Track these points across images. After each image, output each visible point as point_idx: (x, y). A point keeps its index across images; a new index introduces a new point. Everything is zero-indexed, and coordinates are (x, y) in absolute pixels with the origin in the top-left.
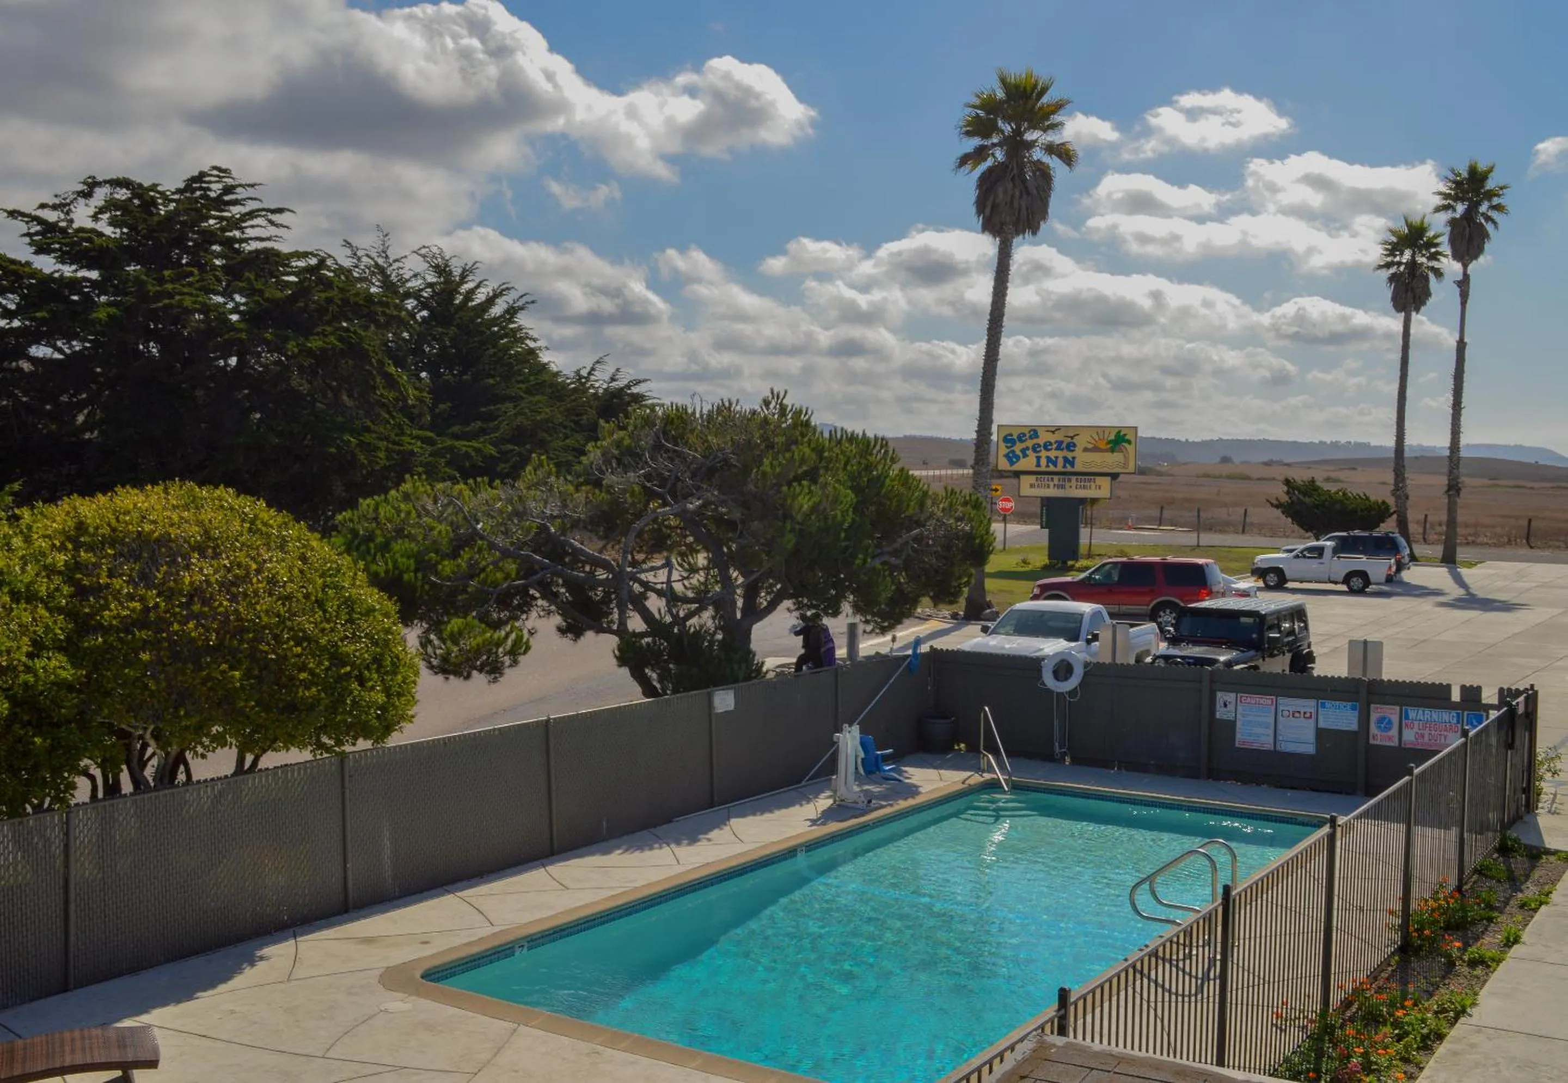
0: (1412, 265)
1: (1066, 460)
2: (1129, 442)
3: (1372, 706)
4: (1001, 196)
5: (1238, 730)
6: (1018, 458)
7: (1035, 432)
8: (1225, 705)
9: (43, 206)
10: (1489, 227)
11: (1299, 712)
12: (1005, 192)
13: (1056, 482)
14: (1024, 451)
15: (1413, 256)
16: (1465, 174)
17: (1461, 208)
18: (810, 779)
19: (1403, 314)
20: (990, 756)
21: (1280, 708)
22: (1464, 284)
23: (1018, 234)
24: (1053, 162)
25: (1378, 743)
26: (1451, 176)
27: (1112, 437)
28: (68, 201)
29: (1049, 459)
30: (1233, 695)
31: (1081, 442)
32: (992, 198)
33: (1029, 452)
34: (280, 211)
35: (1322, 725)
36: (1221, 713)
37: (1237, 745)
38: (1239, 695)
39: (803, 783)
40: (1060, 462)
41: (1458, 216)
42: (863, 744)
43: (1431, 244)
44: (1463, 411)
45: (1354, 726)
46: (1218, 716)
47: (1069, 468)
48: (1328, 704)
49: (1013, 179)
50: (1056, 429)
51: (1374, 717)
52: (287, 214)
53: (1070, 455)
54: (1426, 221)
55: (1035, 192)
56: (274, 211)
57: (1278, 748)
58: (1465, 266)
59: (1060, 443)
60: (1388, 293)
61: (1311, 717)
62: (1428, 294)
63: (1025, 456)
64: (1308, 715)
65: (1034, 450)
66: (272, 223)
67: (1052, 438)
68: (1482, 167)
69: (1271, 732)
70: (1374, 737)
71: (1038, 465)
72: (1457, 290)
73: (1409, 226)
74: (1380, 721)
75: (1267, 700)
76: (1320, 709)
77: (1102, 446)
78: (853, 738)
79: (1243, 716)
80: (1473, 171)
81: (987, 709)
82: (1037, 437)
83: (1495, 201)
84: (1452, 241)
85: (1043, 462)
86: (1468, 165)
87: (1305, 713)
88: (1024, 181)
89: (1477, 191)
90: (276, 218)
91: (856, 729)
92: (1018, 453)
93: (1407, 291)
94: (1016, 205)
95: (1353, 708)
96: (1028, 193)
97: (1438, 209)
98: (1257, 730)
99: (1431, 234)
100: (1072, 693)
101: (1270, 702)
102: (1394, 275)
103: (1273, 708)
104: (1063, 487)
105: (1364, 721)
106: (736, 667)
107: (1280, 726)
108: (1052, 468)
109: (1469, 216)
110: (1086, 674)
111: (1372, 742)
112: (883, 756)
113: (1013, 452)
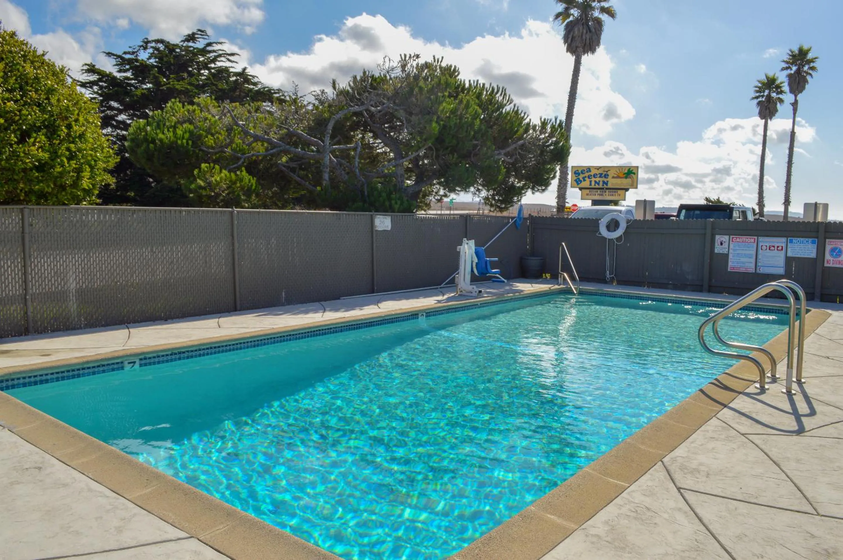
0: (769, 97)
1: (604, 182)
2: (634, 174)
3: (827, 240)
4: (576, 32)
5: (730, 260)
6: (581, 182)
7: (589, 169)
8: (721, 244)
9: (125, 53)
10: (808, 78)
11: (774, 247)
12: (579, 30)
13: (599, 192)
14: (584, 178)
15: (769, 93)
16: (797, 52)
17: (794, 68)
18: (446, 284)
19: (764, 120)
20: (565, 274)
21: (760, 244)
22: (795, 105)
23: (584, 54)
24: (604, 17)
25: (831, 265)
26: (790, 53)
27: (626, 171)
28: (136, 50)
29: (596, 182)
30: (727, 237)
31: (611, 174)
32: (572, 33)
33: (586, 179)
34: (233, 54)
35: (790, 254)
36: (718, 249)
37: (729, 270)
38: (731, 237)
39: (442, 286)
40: (601, 183)
41: (792, 72)
42: (477, 253)
43: (778, 87)
44: (793, 165)
45: (813, 255)
46: (716, 251)
47: (605, 186)
48: (795, 240)
49: (583, 24)
50: (598, 168)
51: (828, 248)
52: (236, 56)
53: (605, 180)
54: (776, 75)
55: (594, 30)
56: (229, 55)
57: (758, 271)
58: (796, 96)
59: (601, 174)
60: (757, 110)
61: (782, 249)
62: (776, 111)
63: (585, 180)
64: (780, 248)
65: (589, 177)
66: (229, 60)
67: (598, 172)
68: (805, 48)
69: (753, 260)
70: (828, 262)
71: (591, 185)
72: (792, 107)
73: (767, 77)
74: (833, 250)
75: (751, 239)
76: (789, 244)
77: (621, 175)
78: (470, 248)
79: (734, 250)
80: (801, 50)
81: (564, 244)
82: (590, 171)
83: (812, 65)
84: (790, 85)
85: (593, 183)
86: (798, 47)
87: (778, 247)
88: (588, 25)
89: (802, 60)
90: (231, 58)
91: (472, 243)
92: (581, 179)
93: (766, 110)
94: (584, 37)
95: (813, 242)
96: (590, 31)
97: (783, 69)
98: (743, 260)
99: (778, 82)
100: (619, 239)
101: (752, 240)
102: (760, 102)
103: (755, 245)
104: (602, 195)
105: (821, 251)
106: (393, 202)
107: (760, 257)
108: (597, 186)
109: (798, 72)
110: (627, 227)
111: (826, 265)
112: (491, 262)
113: (579, 179)
